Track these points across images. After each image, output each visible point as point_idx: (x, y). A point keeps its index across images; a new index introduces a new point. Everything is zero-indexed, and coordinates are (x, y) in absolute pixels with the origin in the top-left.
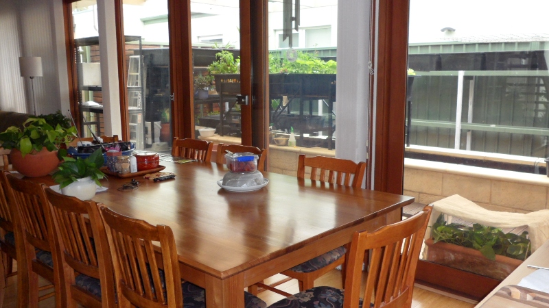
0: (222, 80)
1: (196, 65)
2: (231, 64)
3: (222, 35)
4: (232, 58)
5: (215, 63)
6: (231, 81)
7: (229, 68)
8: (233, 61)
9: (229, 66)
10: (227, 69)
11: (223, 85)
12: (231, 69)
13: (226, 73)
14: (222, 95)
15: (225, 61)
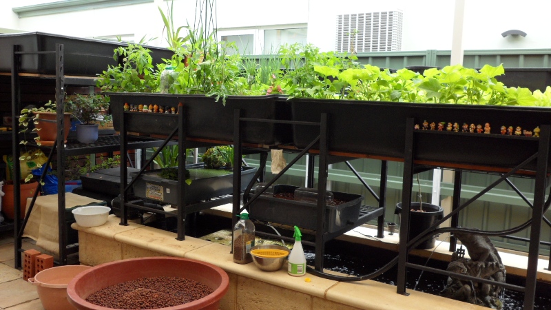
0: (126, 107)
1: (66, 73)
2: (147, 73)
3: (133, 35)
4: (150, 59)
5: (113, 70)
6: (145, 109)
7: (142, 81)
8: (151, 67)
9: (142, 76)
10: (138, 84)
11: (127, 116)
12: (146, 83)
13: (136, 91)
14: (127, 138)
15: (133, 65)
